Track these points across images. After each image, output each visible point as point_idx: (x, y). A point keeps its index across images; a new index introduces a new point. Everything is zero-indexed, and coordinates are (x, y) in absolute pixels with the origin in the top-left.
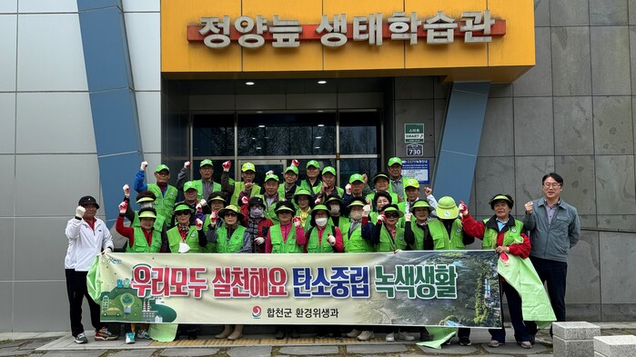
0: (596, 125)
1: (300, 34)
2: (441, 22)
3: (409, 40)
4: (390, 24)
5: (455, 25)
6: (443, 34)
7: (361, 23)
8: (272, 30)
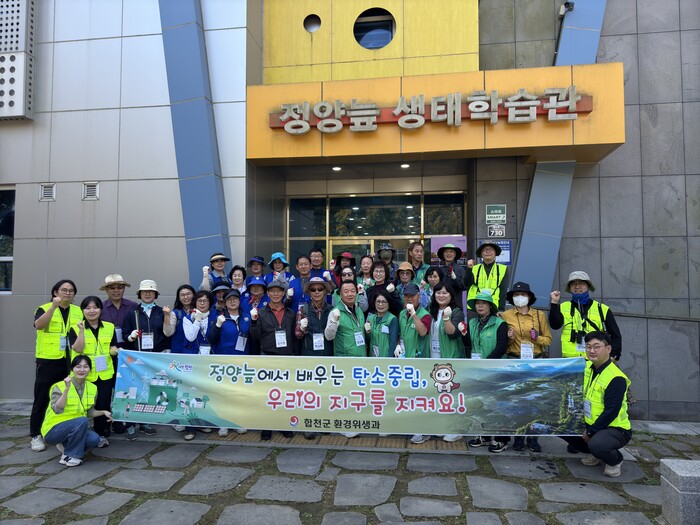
0: (690, 205)
1: (378, 117)
2: (522, 99)
3: (489, 119)
4: (468, 103)
5: (538, 103)
6: (525, 112)
7: (439, 104)
8: (349, 114)
